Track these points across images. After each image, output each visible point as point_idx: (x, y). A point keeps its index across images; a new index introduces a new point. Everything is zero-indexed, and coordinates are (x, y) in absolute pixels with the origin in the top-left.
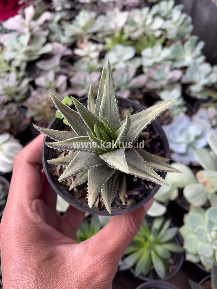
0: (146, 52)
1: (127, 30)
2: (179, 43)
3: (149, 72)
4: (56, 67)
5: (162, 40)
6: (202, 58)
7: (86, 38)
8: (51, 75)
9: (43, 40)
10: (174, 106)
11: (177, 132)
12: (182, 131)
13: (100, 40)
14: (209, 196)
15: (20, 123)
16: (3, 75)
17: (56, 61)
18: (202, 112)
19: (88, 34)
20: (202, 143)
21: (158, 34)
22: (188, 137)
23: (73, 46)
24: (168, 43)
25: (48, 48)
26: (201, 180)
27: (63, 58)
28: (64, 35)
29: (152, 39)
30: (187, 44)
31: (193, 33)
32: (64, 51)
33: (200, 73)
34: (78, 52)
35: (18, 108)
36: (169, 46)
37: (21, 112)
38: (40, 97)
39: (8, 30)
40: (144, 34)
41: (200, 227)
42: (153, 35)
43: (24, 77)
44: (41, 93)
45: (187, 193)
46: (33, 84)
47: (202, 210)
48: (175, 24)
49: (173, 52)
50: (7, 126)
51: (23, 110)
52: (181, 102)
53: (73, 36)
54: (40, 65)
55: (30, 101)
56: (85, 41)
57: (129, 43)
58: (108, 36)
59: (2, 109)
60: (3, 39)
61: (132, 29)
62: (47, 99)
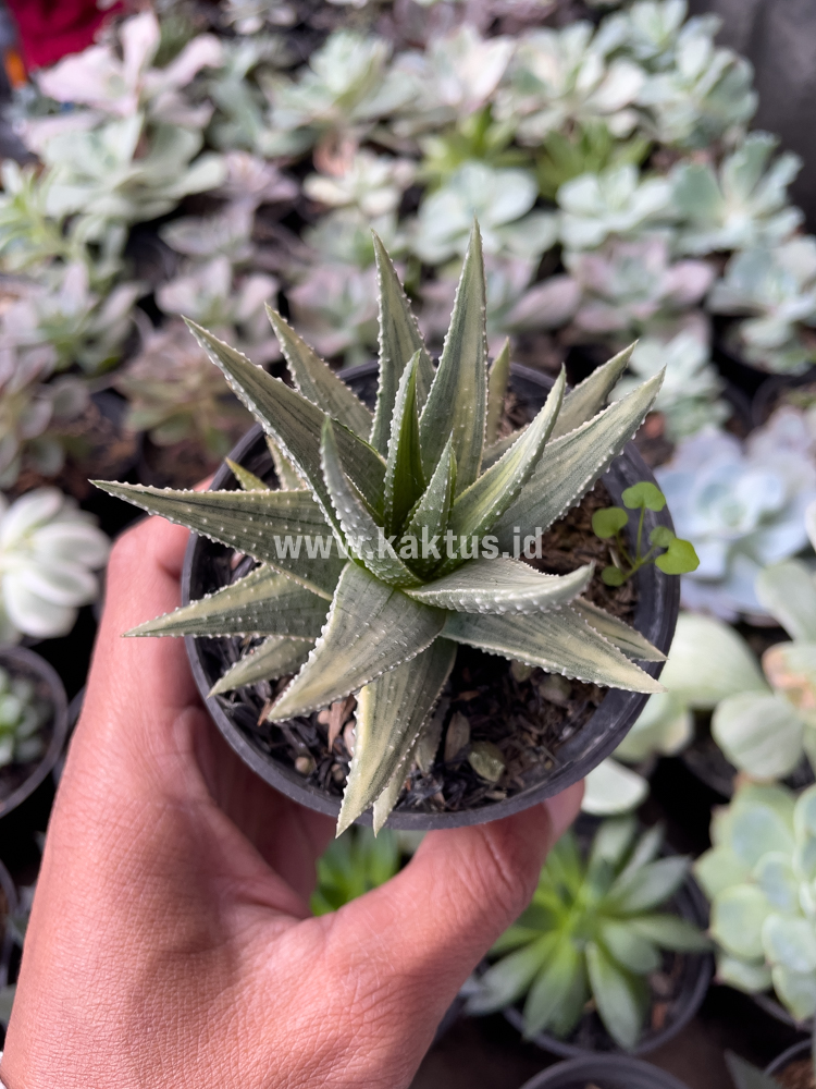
0: (579, 193)
1: (506, 110)
2: (701, 160)
3: (588, 269)
4: (235, 245)
5: (638, 149)
6: (790, 219)
7: (351, 136)
8: (218, 275)
9: (190, 142)
10: (681, 400)
11: (691, 497)
12: (711, 493)
13: (402, 146)
14: (811, 744)
15: (98, 452)
16: (38, 270)
17: (238, 223)
18: (787, 422)
19: (360, 122)
20: (786, 539)
21: (622, 123)
22: (733, 515)
23: (301, 166)
24: (660, 159)
25: (208, 174)
26: (780, 680)
27: (265, 210)
28: (267, 123)
29: (599, 144)
30: (734, 164)
31: (754, 125)
32: (268, 186)
33: (780, 274)
34: (319, 188)
35: (95, 397)
36: (664, 171)
37: (103, 412)
38: (178, 357)
39: (57, 103)
40: (571, 125)
41: (774, 857)
42: (604, 130)
43: (115, 282)
44: (179, 340)
45: (728, 729)
46: (149, 307)
47: (783, 794)
48: (687, 86)
49: (680, 195)
50: (53, 462)
51: (112, 404)
52: (707, 382)
53: (302, 130)
54: (178, 236)
55: (138, 369)
56: (348, 146)
57: (513, 156)
58: (435, 130)
59: (35, 399)
60: (41, 135)
61: (526, 103)
62: (202, 365)
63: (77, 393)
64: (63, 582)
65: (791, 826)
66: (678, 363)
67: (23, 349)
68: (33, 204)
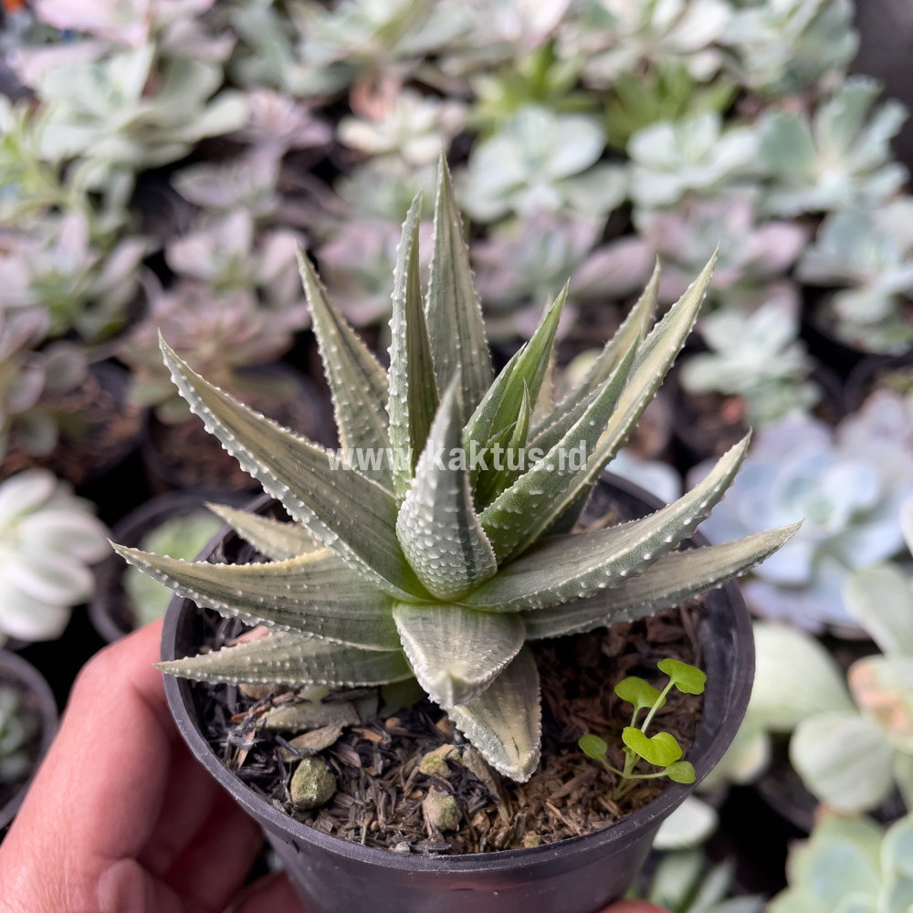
0: (652, 144)
1: (570, 50)
2: (794, 108)
3: (662, 230)
4: (258, 196)
5: (721, 94)
6: (893, 178)
7: (394, 74)
8: (237, 230)
9: (208, 78)
10: (764, 380)
11: (773, 491)
12: (796, 487)
13: (452, 87)
14: (902, 771)
15: (97, 430)
16: (31, 222)
17: (262, 171)
18: (884, 408)
19: (404, 58)
20: (879, 541)
21: (704, 65)
22: (821, 518)
23: (336, 108)
24: (747, 107)
25: (228, 115)
26: (867, 698)
27: (293, 157)
28: (297, 58)
29: (677, 87)
30: (831, 114)
31: (855, 68)
32: (298, 129)
33: (880, 240)
34: (355, 133)
35: (94, 368)
36: (751, 119)
37: (103, 384)
38: (189, 322)
39: (56, 30)
40: (645, 65)
41: (858, 898)
42: (683, 72)
43: (120, 235)
44: (192, 303)
45: (808, 755)
46: (158, 267)
47: (870, 829)
48: (778, 23)
49: (770, 148)
50: (45, 441)
51: (113, 376)
52: (794, 361)
53: (337, 66)
54: (191, 184)
55: (143, 335)
56: (390, 86)
57: (579, 100)
58: (490, 69)
59: (25, 369)
60: (35, 67)
61: (595, 40)
62: (217, 333)
63: (74, 362)
64: (55, 577)
65: (877, 865)
66: (760, 339)
67: (10, 312)
68: (26, 145)
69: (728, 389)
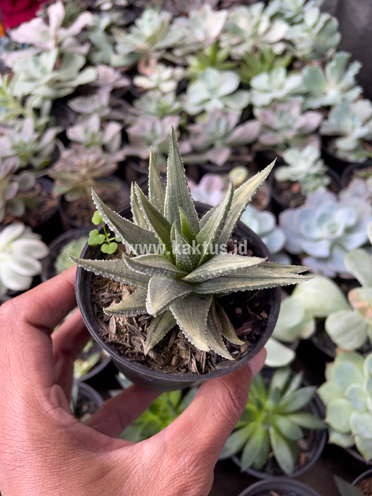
0: (259, 81)
1: (224, 44)
2: (316, 65)
3: (265, 116)
4: (102, 108)
5: (286, 60)
6: (357, 91)
7: (156, 56)
8: (94, 122)
9: (81, 61)
10: (308, 175)
11: (314, 220)
12: (323, 219)
13: (178, 61)
15: (41, 205)
16: (11, 122)
17: (103, 98)
18: (356, 185)
19: (158, 50)
20: (358, 239)
21: (279, 48)
22: (333, 228)
23: (132, 71)
24: (297, 65)
25: (89, 76)
26: (355, 305)
27: (115, 92)
28: (116, 52)
29: (269, 58)
30: (331, 66)
31: (339, 49)
32: (117, 80)
33: (353, 117)
34: (140, 81)
35: (38, 180)
36: (299, 70)
37: (42, 186)
38: (76, 161)
39: (19, 44)
40: (256, 49)
41: (354, 386)
42: (271, 51)
43: (47, 126)
44: (77, 153)
45: (332, 327)
46: (63, 139)
47: (358, 356)
48: (308, 31)
49: (306, 81)
50: (20, 211)
51: (47, 182)
52: (320, 167)
53: (132, 54)
54: (75, 104)
55: (58, 166)
56: (153, 62)
57: (229, 65)
58: (193, 53)
59: (11, 181)
60: (12, 60)
61: (235, 40)
62: (87, 164)
64: (26, 265)
65: (362, 371)
66: (306, 159)
67: (4, 159)
68: (8, 91)
69: (294, 179)
